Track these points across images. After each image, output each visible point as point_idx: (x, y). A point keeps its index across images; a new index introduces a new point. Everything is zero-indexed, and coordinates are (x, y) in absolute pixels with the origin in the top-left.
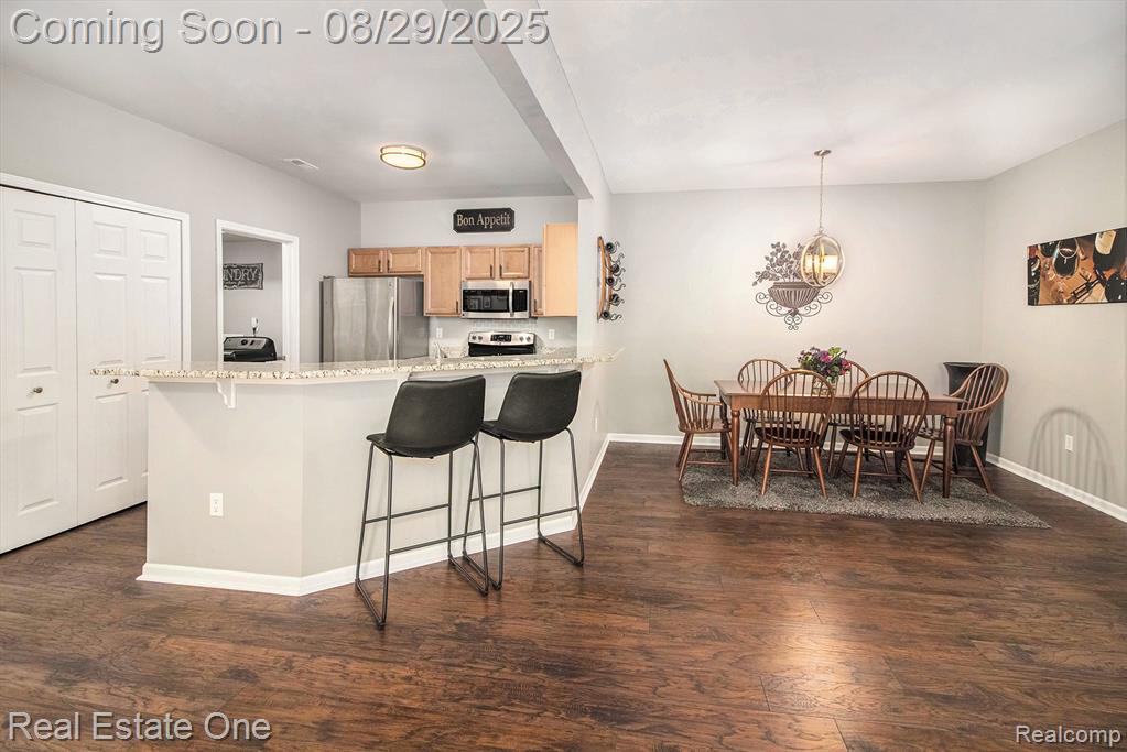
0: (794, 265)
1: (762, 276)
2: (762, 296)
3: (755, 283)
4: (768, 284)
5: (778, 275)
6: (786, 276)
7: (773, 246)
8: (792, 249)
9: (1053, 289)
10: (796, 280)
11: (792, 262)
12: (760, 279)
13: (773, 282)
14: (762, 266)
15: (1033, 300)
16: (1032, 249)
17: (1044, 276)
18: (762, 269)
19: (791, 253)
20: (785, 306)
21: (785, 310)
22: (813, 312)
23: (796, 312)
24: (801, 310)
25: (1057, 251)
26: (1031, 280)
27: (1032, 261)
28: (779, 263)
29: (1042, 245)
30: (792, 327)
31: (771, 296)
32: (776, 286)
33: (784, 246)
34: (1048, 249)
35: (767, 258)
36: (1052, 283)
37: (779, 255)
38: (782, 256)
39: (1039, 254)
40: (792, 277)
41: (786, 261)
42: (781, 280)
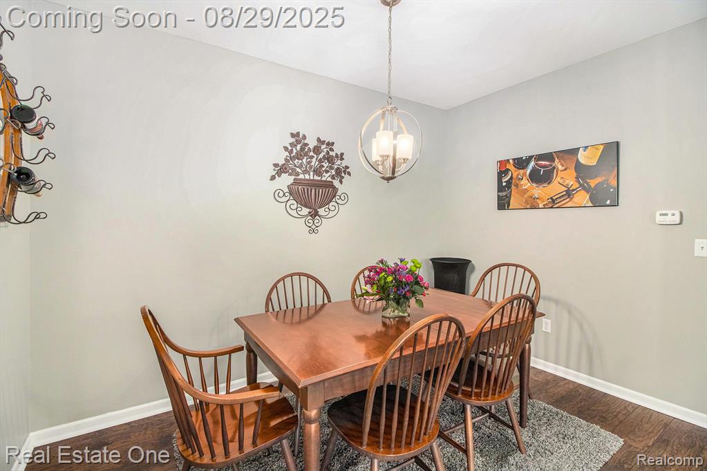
0: (314, 160)
1: (281, 170)
2: (281, 194)
3: (273, 178)
4: (286, 180)
5: (298, 170)
6: (305, 172)
7: (293, 135)
8: (312, 143)
9: (526, 196)
10: (316, 178)
11: (312, 157)
12: (279, 173)
13: (293, 177)
14: (281, 158)
15: (503, 204)
16: (503, 163)
17: (517, 186)
18: (281, 162)
19: (311, 146)
20: (306, 206)
21: (305, 211)
22: (332, 214)
23: (316, 214)
24: (321, 211)
25: (532, 164)
26: (500, 188)
27: (502, 173)
28: (299, 156)
29: (514, 160)
30: (313, 231)
31: (290, 194)
32: (296, 182)
33: (304, 137)
34: (521, 163)
35: (286, 148)
36: (526, 191)
37: (299, 147)
38: (302, 149)
39: (510, 167)
40: (312, 173)
41: (306, 154)
42: (301, 176)
